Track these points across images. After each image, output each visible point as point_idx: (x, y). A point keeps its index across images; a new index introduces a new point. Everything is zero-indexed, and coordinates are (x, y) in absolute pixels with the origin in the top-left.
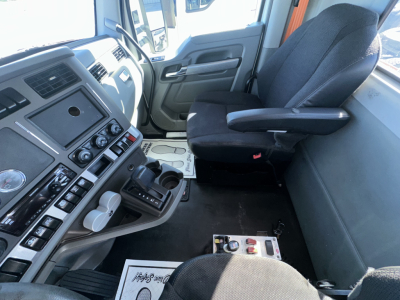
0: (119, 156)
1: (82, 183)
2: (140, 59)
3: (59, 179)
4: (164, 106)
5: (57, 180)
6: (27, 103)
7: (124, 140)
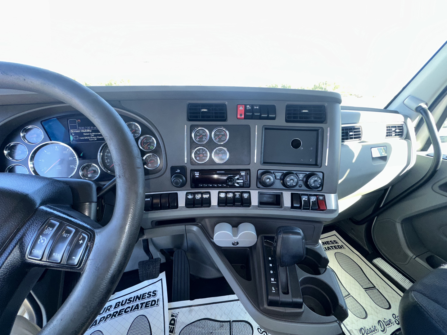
0: (293, 207)
1: (246, 196)
2: (425, 149)
3: (238, 179)
4: (409, 222)
5: (236, 177)
6: (274, 118)
7: (313, 199)
